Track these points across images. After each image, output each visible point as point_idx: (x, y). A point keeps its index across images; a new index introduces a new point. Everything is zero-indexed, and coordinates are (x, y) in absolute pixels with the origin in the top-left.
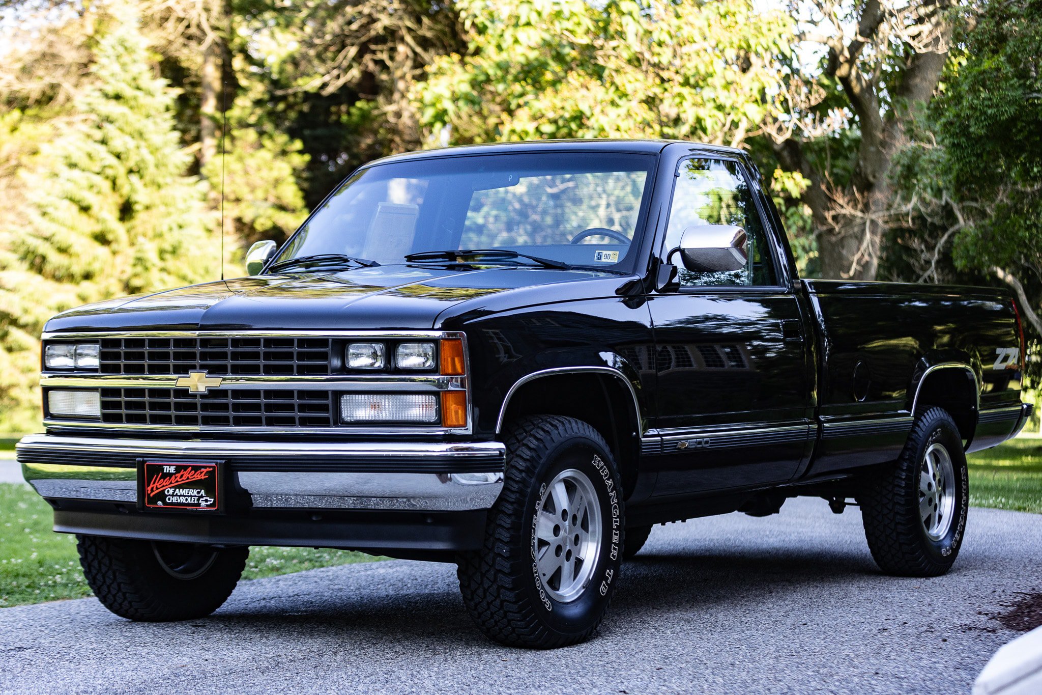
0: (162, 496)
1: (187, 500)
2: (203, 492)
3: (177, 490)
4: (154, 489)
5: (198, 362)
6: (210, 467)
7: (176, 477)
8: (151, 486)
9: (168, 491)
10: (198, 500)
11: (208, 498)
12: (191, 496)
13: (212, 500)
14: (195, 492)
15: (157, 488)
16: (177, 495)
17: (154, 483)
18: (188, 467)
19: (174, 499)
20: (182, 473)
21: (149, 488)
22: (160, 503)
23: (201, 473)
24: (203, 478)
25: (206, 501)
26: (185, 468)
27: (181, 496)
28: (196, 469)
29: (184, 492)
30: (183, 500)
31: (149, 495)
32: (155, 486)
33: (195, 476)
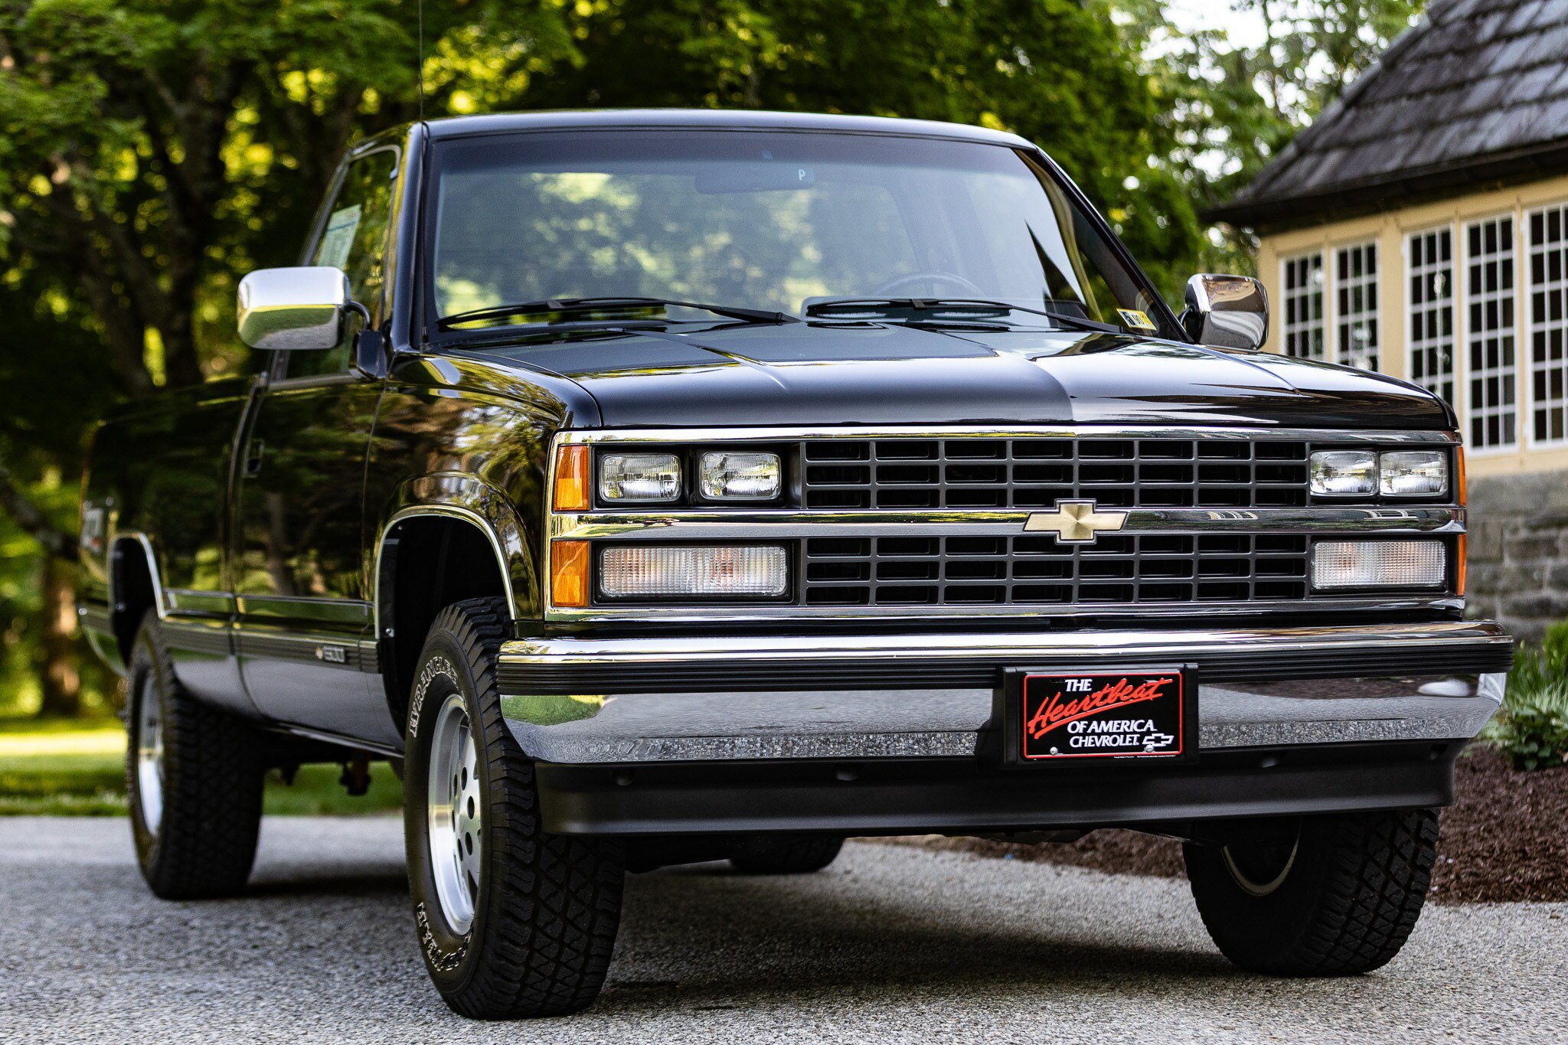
0: (1060, 737)
1: (1115, 741)
2: (1150, 724)
3: (1095, 723)
4: (1044, 724)
5: (1075, 484)
6: (1166, 677)
7: (1092, 700)
8: (1037, 718)
9: (1074, 727)
10: (1140, 740)
11: (1162, 736)
12: (1125, 733)
13: (1171, 737)
14: (1134, 725)
15: (1049, 722)
16: (1093, 733)
17: (1043, 713)
18: (1120, 677)
19: (1088, 742)
20: (1105, 691)
21: (1032, 724)
22: (1054, 749)
23: (1147, 689)
24: (1151, 696)
25: (1158, 740)
26: (1114, 680)
27: (1103, 733)
28: (1136, 681)
29: (1111, 726)
30: (1107, 741)
31: (1030, 737)
32: (1044, 718)
33: (1135, 695)
